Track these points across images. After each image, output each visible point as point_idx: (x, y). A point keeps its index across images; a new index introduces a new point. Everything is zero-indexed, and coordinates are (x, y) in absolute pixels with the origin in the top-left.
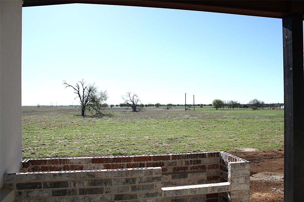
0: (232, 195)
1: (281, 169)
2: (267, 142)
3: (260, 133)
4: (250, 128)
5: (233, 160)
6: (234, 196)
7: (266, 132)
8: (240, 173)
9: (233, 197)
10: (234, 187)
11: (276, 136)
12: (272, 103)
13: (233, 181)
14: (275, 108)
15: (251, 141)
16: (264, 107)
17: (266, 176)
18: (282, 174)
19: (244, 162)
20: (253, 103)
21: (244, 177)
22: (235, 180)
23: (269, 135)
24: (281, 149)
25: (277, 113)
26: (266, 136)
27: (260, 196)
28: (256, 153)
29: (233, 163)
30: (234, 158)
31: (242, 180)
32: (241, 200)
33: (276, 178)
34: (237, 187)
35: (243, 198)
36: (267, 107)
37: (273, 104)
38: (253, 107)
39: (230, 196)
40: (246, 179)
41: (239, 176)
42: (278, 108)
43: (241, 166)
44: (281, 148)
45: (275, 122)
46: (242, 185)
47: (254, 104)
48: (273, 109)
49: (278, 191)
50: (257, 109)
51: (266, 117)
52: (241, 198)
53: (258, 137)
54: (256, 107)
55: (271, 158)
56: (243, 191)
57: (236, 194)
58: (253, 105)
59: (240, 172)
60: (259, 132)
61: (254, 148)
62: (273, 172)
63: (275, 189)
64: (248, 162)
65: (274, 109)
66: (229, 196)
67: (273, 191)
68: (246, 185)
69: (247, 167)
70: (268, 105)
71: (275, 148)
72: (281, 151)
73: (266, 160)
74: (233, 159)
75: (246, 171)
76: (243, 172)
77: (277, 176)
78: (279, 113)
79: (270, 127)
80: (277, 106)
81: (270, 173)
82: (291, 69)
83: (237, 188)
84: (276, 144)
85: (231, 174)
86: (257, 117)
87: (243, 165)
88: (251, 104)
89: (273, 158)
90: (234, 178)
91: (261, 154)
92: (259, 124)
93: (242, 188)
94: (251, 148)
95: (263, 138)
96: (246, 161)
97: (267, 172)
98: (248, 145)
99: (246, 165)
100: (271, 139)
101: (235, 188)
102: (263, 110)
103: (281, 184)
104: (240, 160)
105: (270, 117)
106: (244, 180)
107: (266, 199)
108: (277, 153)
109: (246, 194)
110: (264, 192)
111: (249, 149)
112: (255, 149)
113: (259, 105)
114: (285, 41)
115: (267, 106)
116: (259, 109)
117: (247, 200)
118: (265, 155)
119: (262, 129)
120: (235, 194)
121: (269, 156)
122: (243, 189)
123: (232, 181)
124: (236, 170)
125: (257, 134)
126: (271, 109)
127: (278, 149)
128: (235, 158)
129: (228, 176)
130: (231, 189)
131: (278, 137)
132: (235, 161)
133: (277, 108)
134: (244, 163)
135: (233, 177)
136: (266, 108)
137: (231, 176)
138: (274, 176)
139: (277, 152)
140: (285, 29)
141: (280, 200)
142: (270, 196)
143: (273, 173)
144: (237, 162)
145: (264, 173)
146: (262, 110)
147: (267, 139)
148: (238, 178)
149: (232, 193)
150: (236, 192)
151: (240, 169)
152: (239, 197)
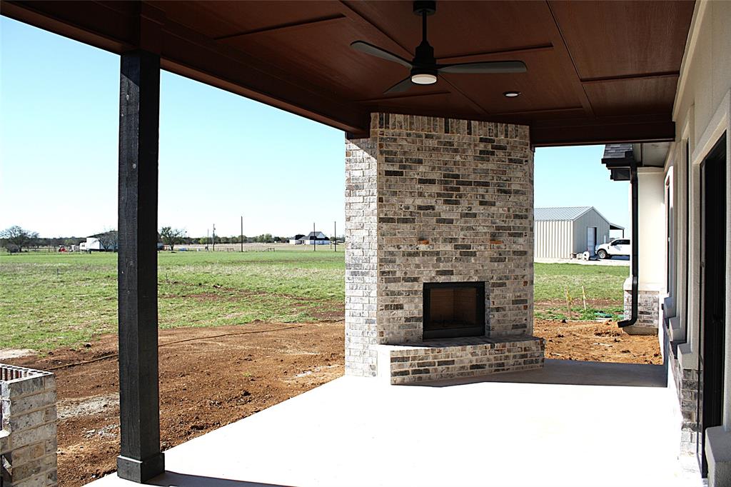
0: (16, 458)
1: (98, 386)
2: (54, 331)
3: (36, 310)
4: (7, 300)
5: (9, 375)
6: (21, 459)
7: (51, 309)
8: (33, 403)
9: (16, 464)
10: (20, 438)
11: (75, 315)
12: (57, 237)
13: (17, 425)
14: (66, 248)
15: (13, 331)
16: (38, 245)
17: (67, 407)
18: (102, 398)
19: (41, 375)
20: (9, 236)
21: (42, 410)
22: (21, 423)
23: (58, 313)
24: (90, 343)
25: (72, 259)
26: (50, 317)
27: (62, 454)
28: (31, 359)
29: (15, 380)
30: (12, 371)
31: (38, 418)
32: (39, 466)
33: (91, 407)
34: (28, 438)
35: (42, 459)
36: (47, 245)
37: (61, 238)
38: (8, 245)
39: (10, 463)
40: (47, 413)
41: (30, 411)
42: (73, 249)
43: (35, 387)
44: (88, 342)
45: (69, 282)
46: (39, 430)
47: (12, 238)
48: (60, 251)
49: (101, 434)
50: (21, 251)
51: (46, 271)
52: (38, 461)
53: (32, 321)
54: (17, 247)
55: (70, 366)
56: (42, 444)
57: (24, 453)
58: (9, 242)
59: (33, 400)
60: (31, 309)
61: (24, 348)
62: (81, 395)
63: (93, 431)
64: (50, 373)
65: (63, 250)
66: (7, 465)
67: (88, 436)
68: (47, 429)
69: (50, 385)
70: (47, 242)
71: (74, 342)
72: (90, 349)
73: (60, 372)
74: (9, 372)
75: (47, 395)
76: (39, 398)
77: (92, 404)
78: (75, 259)
79: (59, 294)
80: (70, 245)
81: (74, 400)
82: (135, 166)
83: (27, 440)
84: (77, 333)
85: (10, 408)
86: (23, 272)
87: (39, 384)
88: (5, 237)
89: (73, 365)
90: (19, 417)
91: (45, 360)
92: (30, 289)
93: (39, 437)
94: (16, 348)
95: (44, 321)
96: (45, 372)
97: (67, 399)
98: (7, 343)
99: (46, 381)
100: (65, 323)
101: (23, 440)
102: (36, 253)
103: (103, 419)
104: (29, 372)
105: (57, 271)
106: (43, 416)
107: (77, 457)
108: (82, 354)
109: (48, 449)
110: (69, 443)
111: (11, 352)
112: (27, 351)
113: (25, 241)
114: (124, 104)
115: (45, 242)
116: (26, 251)
117: (52, 461)
118: (55, 362)
119: (39, 300)
120: (24, 455)
121: (64, 362)
122: (42, 438)
123: (13, 425)
124: (23, 398)
125: (26, 312)
126: (55, 251)
127: (83, 343)
128: (14, 370)
129: (3, 415)
130: (11, 446)
131: (79, 317)
132: (17, 377)
133: (71, 248)
134: (41, 378)
135: (15, 415)
136: (42, 249)
137: (12, 414)
138: (86, 405)
139: (82, 351)
140: (125, 79)
141: (108, 452)
142: (85, 449)
143: (81, 399)
144: (23, 378)
145: (60, 402)
146: (34, 253)
147: (55, 322)
148: (29, 415)
149: (14, 453)
150: (25, 448)
151: (32, 393)
152: (33, 460)
